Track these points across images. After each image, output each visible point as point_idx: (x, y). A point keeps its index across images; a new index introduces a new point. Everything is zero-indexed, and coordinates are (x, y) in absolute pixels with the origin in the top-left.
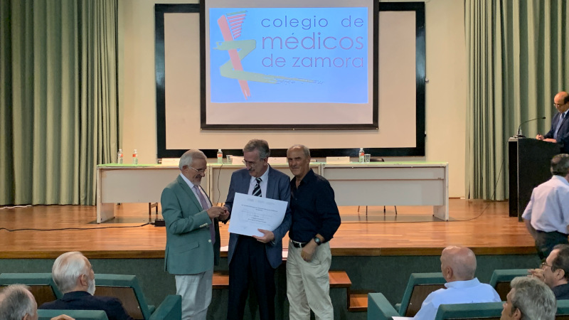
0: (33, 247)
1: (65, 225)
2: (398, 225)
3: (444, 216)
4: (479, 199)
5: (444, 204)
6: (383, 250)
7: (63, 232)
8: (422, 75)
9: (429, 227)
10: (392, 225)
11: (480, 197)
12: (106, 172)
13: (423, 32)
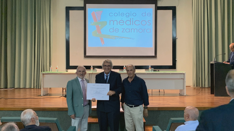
0: (15, 106)
1: (28, 97)
2: (165, 97)
3: (184, 94)
4: (198, 87)
5: (184, 89)
6: (159, 108)
7: (27, 99)
8: (175, 36)
9: (178, 98)
10: (163, 97)
11: (198, 86)
12: (45, 75)
13: (175, 19)
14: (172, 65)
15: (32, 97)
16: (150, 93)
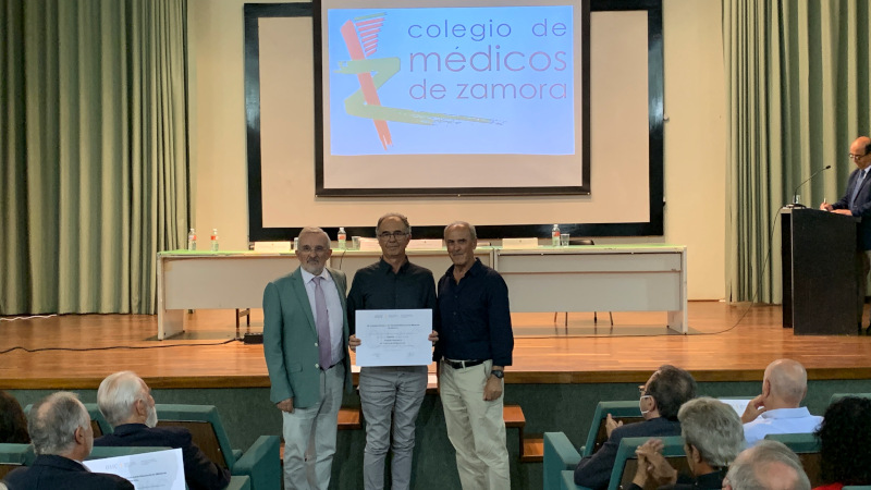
2: (614, 340)
3: (681, 326)
5: (681, 309)
6: (576, 374)
7: (106, 352)
8: (659, 111)
9: (662, 342)
10: (606, 340)
12: (170, 264)
13: (659, 44)
14: (647, 219)
15: (126, 343)
16: (561, 324)
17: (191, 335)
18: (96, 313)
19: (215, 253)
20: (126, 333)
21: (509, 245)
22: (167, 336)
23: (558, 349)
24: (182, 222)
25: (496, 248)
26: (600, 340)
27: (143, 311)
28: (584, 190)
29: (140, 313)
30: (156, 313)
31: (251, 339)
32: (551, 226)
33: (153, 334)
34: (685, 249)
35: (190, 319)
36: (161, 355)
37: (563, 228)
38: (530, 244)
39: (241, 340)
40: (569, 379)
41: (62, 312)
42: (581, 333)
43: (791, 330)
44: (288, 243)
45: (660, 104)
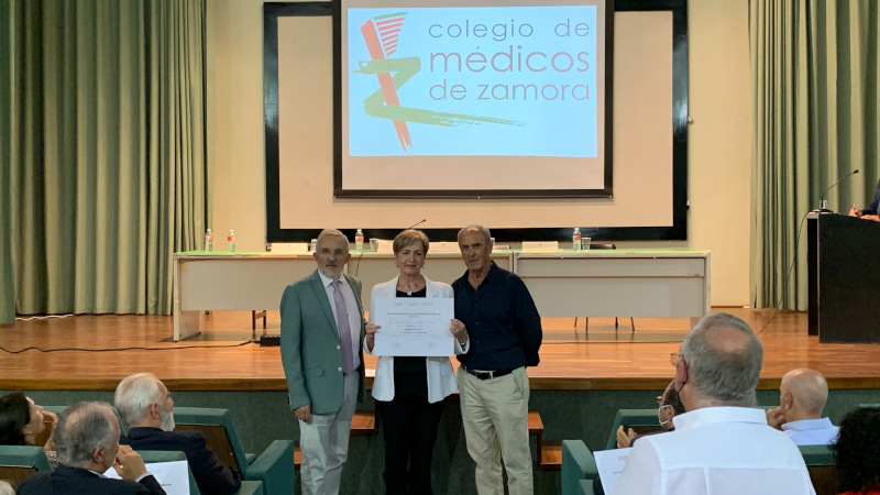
6: (596, 381)
7: (121, 353)
8: (683, 114)
11: (772, 305)
12: (188, 265)
13: (683, 46)
14: (671, 224)
15: (142, 344)
16: (581, 329)
17: (207, 337)
18: (112, 314)
19: (232, 254)
20: (142, 334)
21: (529, 248)
22: (183, 337)
23: (578, 355)
24: (199, 223)
25: (515, 251)
26: (621, 346)
27: (160, 313)
28: (606, 193)
29: (156, 314)
30: (172, 314)
31: (267, 341)
32: (572, 229)
33: (168, 335)
34: (709, 254)
35: (207, 319)
36: (176, 357)
37: (585, 232)
38: (551, 248)
39: (256, 342)
40: (589, 386)
41: (78, 311)
42: (602, 339)
43: (817, 338)
44: (305, 245)
45: (685, 106)
